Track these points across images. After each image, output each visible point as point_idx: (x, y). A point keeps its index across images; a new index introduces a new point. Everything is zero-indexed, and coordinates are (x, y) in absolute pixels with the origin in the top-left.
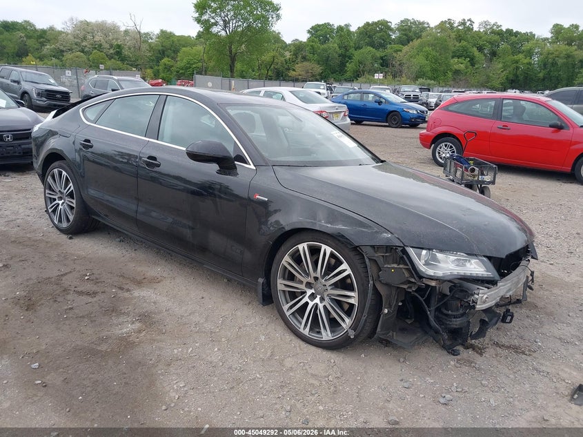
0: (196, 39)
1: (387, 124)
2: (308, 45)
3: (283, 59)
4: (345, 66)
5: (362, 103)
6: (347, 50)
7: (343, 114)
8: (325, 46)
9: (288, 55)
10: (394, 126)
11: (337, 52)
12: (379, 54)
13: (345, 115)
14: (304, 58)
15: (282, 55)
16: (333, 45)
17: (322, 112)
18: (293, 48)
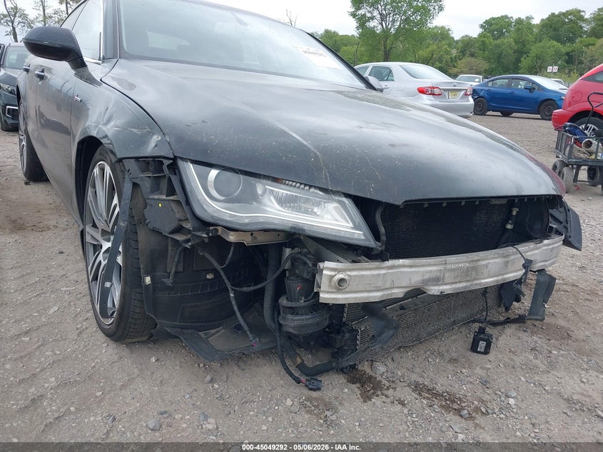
0: (360, 38)
1: (539, 116)
2: (478, 41)
3: (449, 57)
4: (520, 62)
5: (510, 91)
6: (524, 45)
7: (463, 92)
8: (499, 41)
9: (454, 52)
10: (548, 118)
11: (512, 48)
12: (564, 49)
13: (466, 94)
14: (472, 55)
15: (447, 52)
16: (508, 40)
17: (433, 88)
18: (460, 45)
